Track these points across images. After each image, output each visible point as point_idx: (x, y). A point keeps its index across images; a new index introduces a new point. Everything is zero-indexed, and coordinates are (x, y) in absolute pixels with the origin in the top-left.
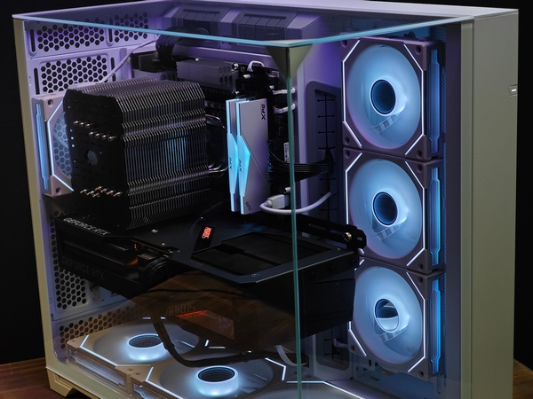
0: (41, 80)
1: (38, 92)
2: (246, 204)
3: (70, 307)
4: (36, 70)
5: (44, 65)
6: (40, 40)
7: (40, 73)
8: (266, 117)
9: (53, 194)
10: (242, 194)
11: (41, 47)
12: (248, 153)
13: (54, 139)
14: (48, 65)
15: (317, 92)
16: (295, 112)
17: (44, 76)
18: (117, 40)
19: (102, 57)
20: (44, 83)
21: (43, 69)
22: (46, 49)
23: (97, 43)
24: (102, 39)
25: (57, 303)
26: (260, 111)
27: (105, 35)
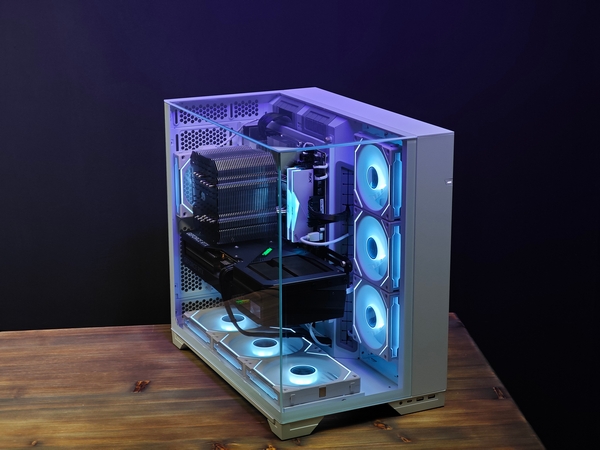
0: (180, 142)
1: (177, 150)
2: (295, 236)
3: (190, 291)
4: (177, 136)
5: (183, 132)
6: (181, 116)
7: (180, 137)
8: (312, 181)
9: (181, 216)
10: (293, 230)
11: (182, 120)
12: (297, 204)
13: (184, 178)
14: (186, 132)
17: (182, 139)
18: (236, 116)
19: (224, 128)
20: (183, 144)
21: (182, 135)
22: (185, 122)
23: (222, 118)
24: (226, 115)
25: (181, 287)
26: (309, 177)
27: (228, 113)
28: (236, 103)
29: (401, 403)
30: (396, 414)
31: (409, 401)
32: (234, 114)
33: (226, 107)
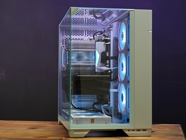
0: (64, 42)
1: (63, 45)
3: (66, 103)
4: (63, 40)
5: (66, 39)
6: (65, 32)
7: (64, 41)
8: (105, 47)
9: (62, 70)
11: (65, 34)
14: (67, 39)
15: (116, 39)
16: (110, 44)
18: (88, 36)
19: (83, 39)
21: (65, 40)
22: (67, 35)
23: (82, 36)
24: (83, 35)
25: (63, 100)
26: (103, 45)
27: (84, 34)
28: (88, 30)
29: (129, 131)
30: (126, 136)
31: (133, 130)
32: (87, 35)
33: (83, 31)
